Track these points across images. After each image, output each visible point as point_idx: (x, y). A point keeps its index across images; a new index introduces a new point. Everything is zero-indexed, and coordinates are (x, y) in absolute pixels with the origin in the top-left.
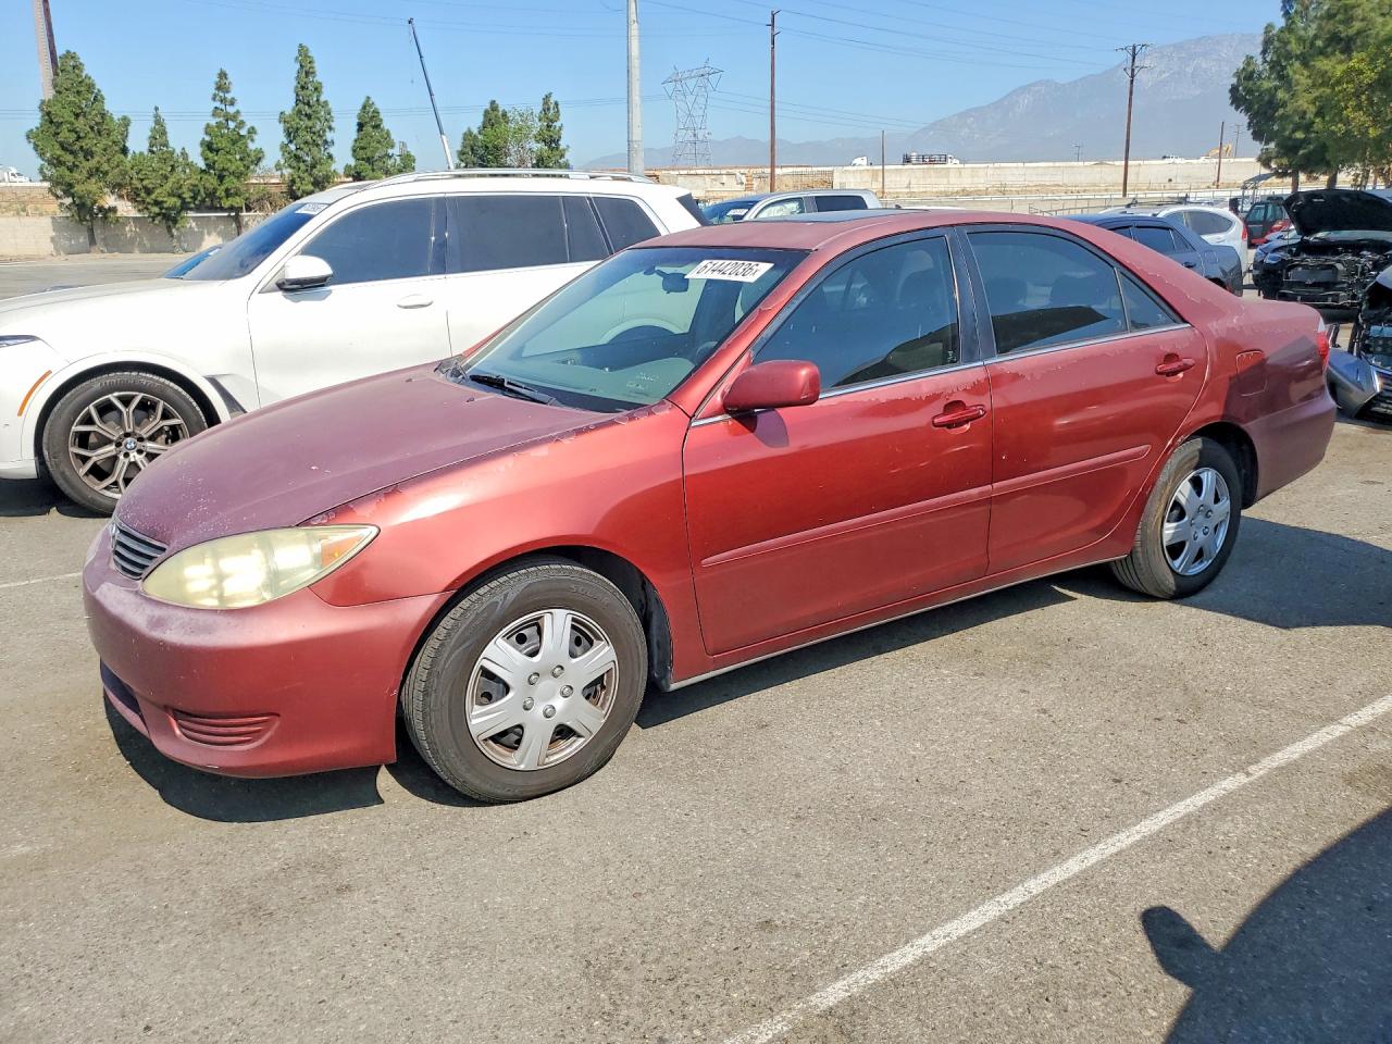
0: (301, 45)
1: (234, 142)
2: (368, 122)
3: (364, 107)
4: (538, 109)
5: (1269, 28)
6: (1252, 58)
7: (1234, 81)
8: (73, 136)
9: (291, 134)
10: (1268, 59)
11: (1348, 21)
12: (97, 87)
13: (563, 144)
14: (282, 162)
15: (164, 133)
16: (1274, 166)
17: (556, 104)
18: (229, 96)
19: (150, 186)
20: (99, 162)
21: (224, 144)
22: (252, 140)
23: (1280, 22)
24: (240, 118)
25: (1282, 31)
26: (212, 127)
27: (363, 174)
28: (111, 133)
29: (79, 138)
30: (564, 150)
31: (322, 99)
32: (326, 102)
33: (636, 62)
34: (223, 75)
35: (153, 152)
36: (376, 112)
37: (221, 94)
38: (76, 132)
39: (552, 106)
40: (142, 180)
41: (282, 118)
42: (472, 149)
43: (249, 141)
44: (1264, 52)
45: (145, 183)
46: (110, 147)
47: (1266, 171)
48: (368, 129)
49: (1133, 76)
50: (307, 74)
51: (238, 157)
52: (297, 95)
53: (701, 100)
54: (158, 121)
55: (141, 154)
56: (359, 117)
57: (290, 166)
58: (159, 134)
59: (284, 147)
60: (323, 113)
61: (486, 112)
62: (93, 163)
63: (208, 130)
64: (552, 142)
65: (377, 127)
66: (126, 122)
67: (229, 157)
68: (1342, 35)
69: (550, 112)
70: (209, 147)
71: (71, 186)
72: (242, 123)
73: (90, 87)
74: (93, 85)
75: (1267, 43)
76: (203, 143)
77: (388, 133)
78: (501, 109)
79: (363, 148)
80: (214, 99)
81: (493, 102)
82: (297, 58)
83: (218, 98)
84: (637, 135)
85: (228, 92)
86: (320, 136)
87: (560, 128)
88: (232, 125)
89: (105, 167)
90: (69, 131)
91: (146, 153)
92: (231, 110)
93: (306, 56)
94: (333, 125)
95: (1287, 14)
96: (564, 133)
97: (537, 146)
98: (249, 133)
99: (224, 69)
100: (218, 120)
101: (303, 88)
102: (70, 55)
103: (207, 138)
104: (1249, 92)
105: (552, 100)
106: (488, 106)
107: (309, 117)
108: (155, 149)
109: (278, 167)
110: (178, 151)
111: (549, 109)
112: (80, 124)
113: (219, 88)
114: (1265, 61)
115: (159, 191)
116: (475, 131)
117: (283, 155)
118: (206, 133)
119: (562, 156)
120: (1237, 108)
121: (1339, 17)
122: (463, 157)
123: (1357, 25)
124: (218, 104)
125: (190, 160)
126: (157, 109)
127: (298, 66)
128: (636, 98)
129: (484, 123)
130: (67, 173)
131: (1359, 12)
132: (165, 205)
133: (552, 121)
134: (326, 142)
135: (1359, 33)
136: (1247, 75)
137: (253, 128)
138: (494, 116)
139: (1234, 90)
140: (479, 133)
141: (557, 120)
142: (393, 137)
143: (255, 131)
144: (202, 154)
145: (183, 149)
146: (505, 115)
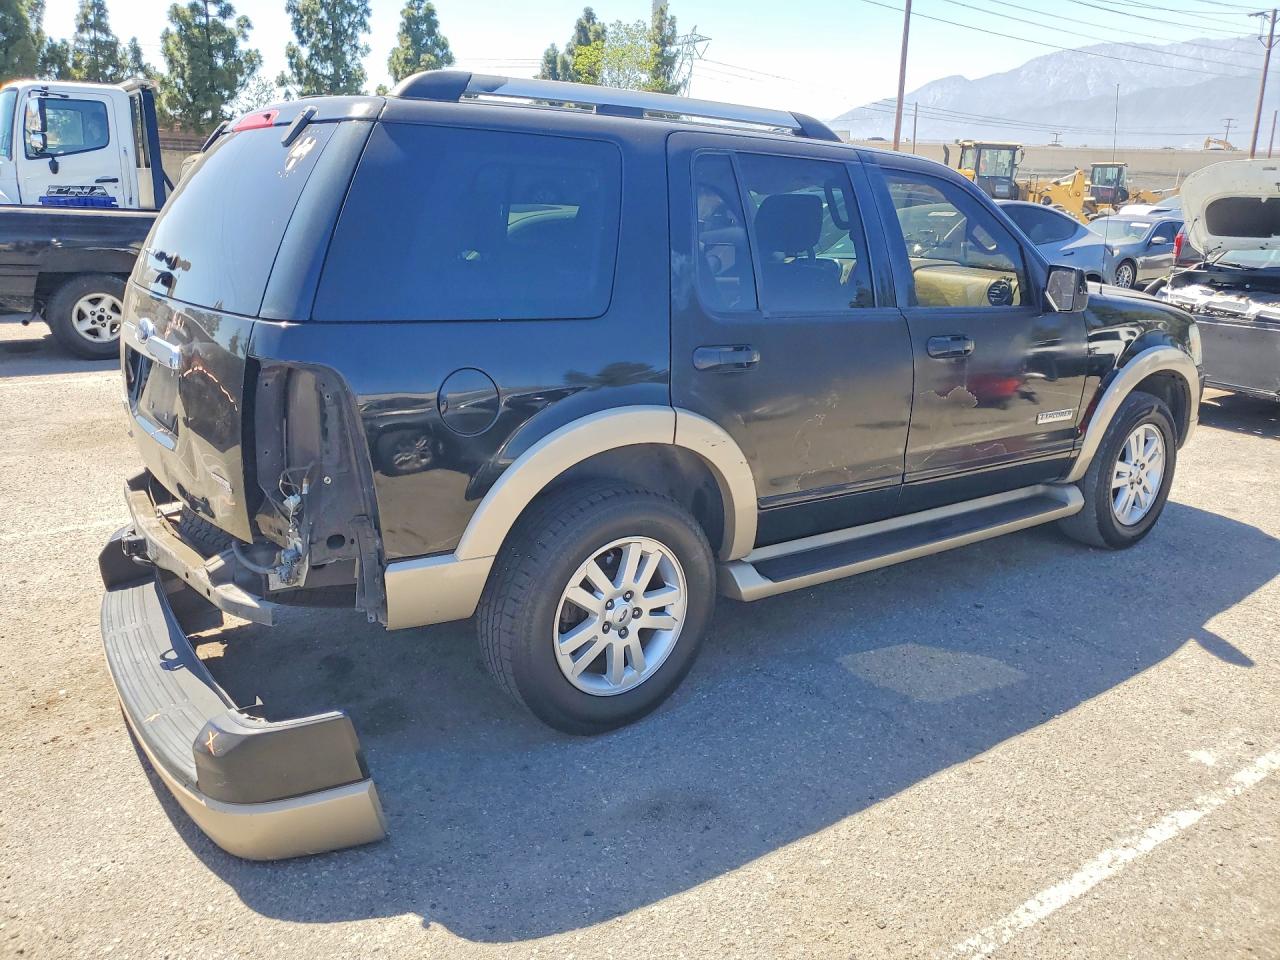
2: (419, 22)
9: (304, 30)
14: (288, 73)
15: (102, 12)
17: (673, 20)
22: (245, 37)
26: (182, 11)
36: (431, 12)
41: (292, 7)
43: (238, 39)
49: (1270, 46)
55: (64, 42)
57: (300, 82)
58: (94, 12)
59: (292, 54)
63: (176, 14)
65: (431, 32)
69: (664, 30)
72: (229, 9)
76: (166, 36)
77: (444, 46)
78: (598, 22)
81: (590, 16)
86: (347, 37)
87: (675, 56)
91: (71, 42)
94: (369, 21)
98: (239, 25)
103: (174, 28)
106: (581, 14)
108: (86, 36)
109: (282, 82)
110: (125, 43)
111: (663, 27)
116: (562, 49)
117: (291, 63)
118: (173, 21)
125: (144, 60)
129: (575, 38)
133: (666, 44)
134: (356, 48)
137: (246, 19)
138: (587, 32)
140: (570, 52)
141: (671, 44)
142: (452, 49)
143: (249, 26)
144: (167, 53)
145: (134, 40)
146: (604, 31)
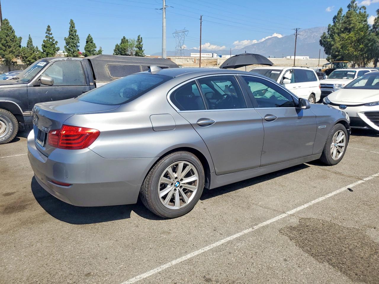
0: (71, 19)
1: (51, 45)
2: (89, 41)
3: (88, 37)
4: (136, 39)
5: (329, 25)
6: (325, 33)
7: (321, 39)
8: (5, 42)
9: (68, 43)
10: (329, 33)
11: (350, 24)
12: (13, 28)
13: (143, 49)
14: (65, 51)
15: (31, 42)
16: (330, 61)
17: (141, 38)
18: (50, 32)
19: (27, 56)
20: (12, 49)
21: (48, 45)
22: (57, 45)
23: (332, 24)
24: (53, 39)
25: (333, 26)
26: (45, 41)
27: (87, 55)
28: (16, 41)
29: (7, 42)
30: (143, 50)
31: (77, 34)
32: (77, 35)
33: (165, 28)
34: (49, 27)
35: (28, 47)
36: (92, 38)
37: (48, 32)
38: (6, 41)
39: (140, 38)
40: (25, 54)
41: (65, 39)
42: (118, 49)
43: (56, 45)
44: (328, 31)
45: (25, 55)
46: (16, 45)
47: (328, 62)
48: (89, 43)
49: (296, 36)
50: (73, 27)
51: (52, 49)
52: (70, 33)
53: (183, 39)
54: (30, 38)
55: (25, 47)
56: (87, 39)
57: (67, 52)
58: (30, 42)
59: (65, 47)
60: (77, 38)
61: (122, 39)
62: (11, 49)
63: (44, 41)
64: (140, 48)
65: (92, 42)
66: (21, 38)
67: (50, 49)
68: (348, 28)
69: (140, 40)
70: (44, 46)
71: (4, 55)
72: (54, 40)
73: (11, 29)
74: (12, 28)
75: (329, 29)
76: (42, 45)
77: (95, 44)
78: (126, 39)
79: (88, 48)
80: (46, 33)
81: (124, 37)
82: (70, 23)
83: (47, 33)
84: (164, 47)
85: (50, 31)
86: (76, 44)
87: (142, 44)
88: (51, 40)
89: (14, 51)
90: (4, 40)
91: (26, 47)
92: (51, 36)
93: (73, 22)
94: (79, 41)
95: (334, 22)
96: (143, 46)
97: (136, 49)
98: (56, 43)
99: (49, 25)
100: (47, 39)
101: (71, 31)
102: (6, 20)
103: (44, 44)
104: (325, 42)
105: (140, 37)
106: (123, 38)
107: (73, 39)
108: (29, 46)
110: (35, 47)
111: (139, 39)
112: (8, 38)
113: (48, 30)
114: (328, 34)
115: (29, 58)
116: (119, 45)
117: (65, 49)
118: (44, 42)
119: (143, 52)
120: (321, 46)
121: (348, 23)
122: (115, 51)
123: (352, 25)
124: (47, 34)
125: (39, 50)
126: (30, 35)
127: (70, 25)
128: (165, 37)
129: (121, 42)
130: (3, 52)
131: (352, 22)
132: (31, 62)
133: (140, 42)
134: (77, 46)
135: (353, 27)
136: (324, 37)
137: (57, 41)
138: (124, 41)
139: (321, 41)
140: (120, 45)
141: (141, 42)
142: (96, 45)
143: (57, 43)
144: (42, 48)
145: (37, 46)
146: (127, 40)
